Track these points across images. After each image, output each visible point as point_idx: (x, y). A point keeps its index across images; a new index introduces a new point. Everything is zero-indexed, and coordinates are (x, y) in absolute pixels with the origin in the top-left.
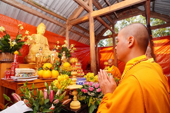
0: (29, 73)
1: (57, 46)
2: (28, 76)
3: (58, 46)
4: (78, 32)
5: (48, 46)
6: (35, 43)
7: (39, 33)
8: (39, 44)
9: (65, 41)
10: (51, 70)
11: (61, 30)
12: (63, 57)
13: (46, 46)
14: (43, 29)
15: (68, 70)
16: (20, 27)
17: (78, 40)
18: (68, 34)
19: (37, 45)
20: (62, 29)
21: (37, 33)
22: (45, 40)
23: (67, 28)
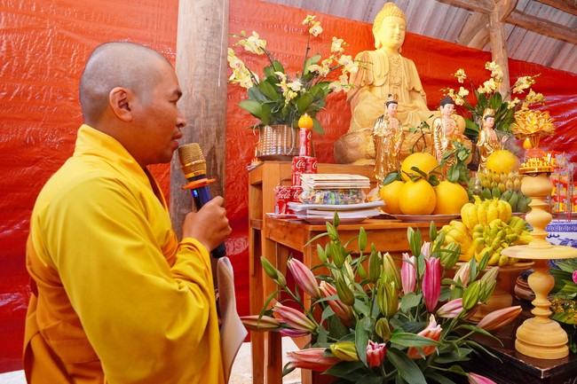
0: (346, 191)
1: (456, 92)
2: (346, 203)
3: (462, 88)
4: (548, 22)
5: (423, 92)
6: (371, 86)
7: (381, 46)
8: (387, 86)
9: (491, 66)
10: (433, 180)
11: (469, 25)
12: (486, 135)
13: (414, 94)
14: (394, 27)
15: (508, 183)
16: (309, 26)
17: (551, 63)
18: (499, 36)
19: (377, 91)
20: (475, 17)
21: (377, 45)
22: (408, 72)
23: (496, 9)
